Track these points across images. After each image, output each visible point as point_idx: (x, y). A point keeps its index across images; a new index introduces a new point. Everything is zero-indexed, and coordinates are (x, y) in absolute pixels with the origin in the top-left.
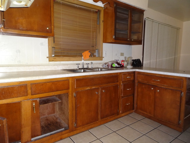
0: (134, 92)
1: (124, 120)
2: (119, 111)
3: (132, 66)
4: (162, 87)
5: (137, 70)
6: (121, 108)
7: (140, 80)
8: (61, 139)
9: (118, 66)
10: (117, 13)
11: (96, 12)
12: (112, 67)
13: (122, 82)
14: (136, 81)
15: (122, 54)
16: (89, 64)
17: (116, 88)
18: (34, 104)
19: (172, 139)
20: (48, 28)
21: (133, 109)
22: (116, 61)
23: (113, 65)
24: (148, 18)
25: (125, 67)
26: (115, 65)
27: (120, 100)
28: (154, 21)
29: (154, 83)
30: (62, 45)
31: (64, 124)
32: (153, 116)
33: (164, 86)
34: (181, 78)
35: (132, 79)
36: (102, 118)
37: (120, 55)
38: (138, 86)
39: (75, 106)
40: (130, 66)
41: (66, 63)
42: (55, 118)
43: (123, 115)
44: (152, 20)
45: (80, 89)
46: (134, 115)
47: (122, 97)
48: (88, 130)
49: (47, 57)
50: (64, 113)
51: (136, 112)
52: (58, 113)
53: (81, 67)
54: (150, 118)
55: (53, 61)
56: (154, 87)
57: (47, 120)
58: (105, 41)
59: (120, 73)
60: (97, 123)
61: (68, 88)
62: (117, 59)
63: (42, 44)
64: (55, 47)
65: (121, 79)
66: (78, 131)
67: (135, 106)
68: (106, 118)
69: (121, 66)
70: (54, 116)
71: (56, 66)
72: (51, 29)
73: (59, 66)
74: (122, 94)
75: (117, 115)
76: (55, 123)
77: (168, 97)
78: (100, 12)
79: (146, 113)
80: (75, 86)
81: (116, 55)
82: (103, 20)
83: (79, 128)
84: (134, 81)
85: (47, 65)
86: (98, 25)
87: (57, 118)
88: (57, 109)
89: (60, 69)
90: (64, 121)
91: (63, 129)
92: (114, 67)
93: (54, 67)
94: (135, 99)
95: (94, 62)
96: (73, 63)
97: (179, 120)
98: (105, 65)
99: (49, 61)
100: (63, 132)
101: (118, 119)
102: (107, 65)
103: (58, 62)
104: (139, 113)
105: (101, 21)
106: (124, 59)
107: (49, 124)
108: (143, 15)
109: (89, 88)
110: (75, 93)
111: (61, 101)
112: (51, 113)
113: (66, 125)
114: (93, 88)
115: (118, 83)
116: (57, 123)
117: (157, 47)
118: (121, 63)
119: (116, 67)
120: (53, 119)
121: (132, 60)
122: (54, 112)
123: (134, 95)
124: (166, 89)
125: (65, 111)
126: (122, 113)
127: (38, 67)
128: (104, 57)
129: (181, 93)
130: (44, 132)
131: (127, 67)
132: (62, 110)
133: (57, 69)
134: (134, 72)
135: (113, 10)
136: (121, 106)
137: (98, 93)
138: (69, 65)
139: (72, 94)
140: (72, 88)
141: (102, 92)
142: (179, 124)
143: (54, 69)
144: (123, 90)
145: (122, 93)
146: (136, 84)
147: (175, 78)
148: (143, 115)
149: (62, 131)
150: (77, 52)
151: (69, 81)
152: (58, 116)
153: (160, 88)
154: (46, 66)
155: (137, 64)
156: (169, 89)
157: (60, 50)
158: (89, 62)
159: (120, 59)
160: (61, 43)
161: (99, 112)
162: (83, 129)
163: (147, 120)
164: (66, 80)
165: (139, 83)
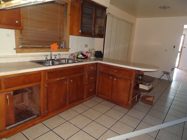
0: (96, 80)
1: (88, 103)
2: (84, 97)
3: (95, 57)
4: (118, 76)
5: (99, 62)
6: (85, 94)
7: (101, 70)
8: (34, 125)
9: (83, 57)
10: (84, 8)
11: (64, 5)
12: (77, 58)
13: (87, 73)
14: (98, 71)
15: (86, 46)
16: (56, 55)
17: (82, 77)
18: (8, 97)
19: (123, 115)
20: (17, 22)
21: (95, 94)
22: (81, 52)
23: (78, 56)
24: (110, 14)
25: (89, 58)
26: (80, 56)
27: (85, 88)
28: (114, 16)
29: (112, 73)
30: (29, 37)
31: (36, 111)
32: (110, 99)
33: (120, 75)
34: (132, 70)
35: (95, 69)
36: (69, 103)
37: (84, 46)
38: (99, 75)
39: (46, 95)
40: (93, 58)
41: (34, 54)
42: (25, 107)
43: (87, 99)
44: (112, 16)
45: (51, 81)
46: (95, 99)
47: (87, 85)
48: (57, 114)
49: (14, 49)
50: (35, 102)
51: (97, 96)
52: (27, 102)
53: (49, 58)
54: (108, 100)
55: (21, 52)
56: (112, 76)
57: (17, 109)
58: (72, 34)
59: (86, 65)
60: (65, 108)
61: (40, 80)
62: (82, 50)
63: (8, 35)
64: (23, 38)
65: (86, 70)
66: (49, 116)
67: (97, 91)
68: (73, 103)
69: (86, 57)
70: (23, 105)
71: (24, 58)
72: (20, 23)
73: (27, 57)
74: (86, 83)
75: (82, 100)
76: (26, 112)
77: (122, 84)
78: (67, 5)
79: (105, 97)
80: (47, 78)
81: (81, 46)
82: (70, 13)
83: (50, 114)
84: (96, 71)
85: (15, 57)
86: (65, 18)
87: (27, 107)
88: (27, 98)
89: (28, 60)
90: (34, 109)
91: (36, 116)
92: (79, 58)
93: (22, 58)
94: (97, 85)
95: (61, 53)
96: (41, 54)
97: (129, 101)
98: (71, 56)
99: (17, 52)
100: (36, 119)
101: (82, 103)
102: (73, 56)
103: (26, 53)
104: (100, 97)
105: (68, 14)
106: (88, 51)
107: (20, 113)
108: (106, 12)
109: (59, 79)
110: (47, 84)
111: (31, 91)
112: (20, 103)
113: (38, 113)
114: (62, 78)
115: (84, 73)
116: (27, 111)
117: (115, 40)
118: (85, 55)
119: (81, 58)
120: (23, 108)
121: (95, 52)
122: (23, 101)
123: (96, 82)
124: (121, 78)
125: (36, 100)
126: (86, 98)
127: (5, 58)
128: (70, 49)
129: (131, 81)
130: (17, 121)
131: (91, 58)
132: (33, 99)
133: (25, 61)
134: (97, 63)
135: (80, 6)
136: (85, 92)
137: (67, 83)
138: (37, 57)
139: (44, 85)
140: (44, 79)
141: (70, 81)
142: (128, 104)
143: (22, 61)
144: (87, 79)
145: (86, 81)
146: (98, 74)
147: (128, 69)
148: (103, 98)
149: (34, 118)
150: (44, 44)
151: (41, 74)
152: (27, 105)
153: (116, 77)
154: (13, 58)
155: (99, 55)
156: (123, 78)
157: (27, 42)
158: (57, 53)
159: (85, 50)
160: (28, 34)
161: (67, 99)
162: (53, 114)
163: (106, 102)
164: (38, 73)
165: (100, 72)
